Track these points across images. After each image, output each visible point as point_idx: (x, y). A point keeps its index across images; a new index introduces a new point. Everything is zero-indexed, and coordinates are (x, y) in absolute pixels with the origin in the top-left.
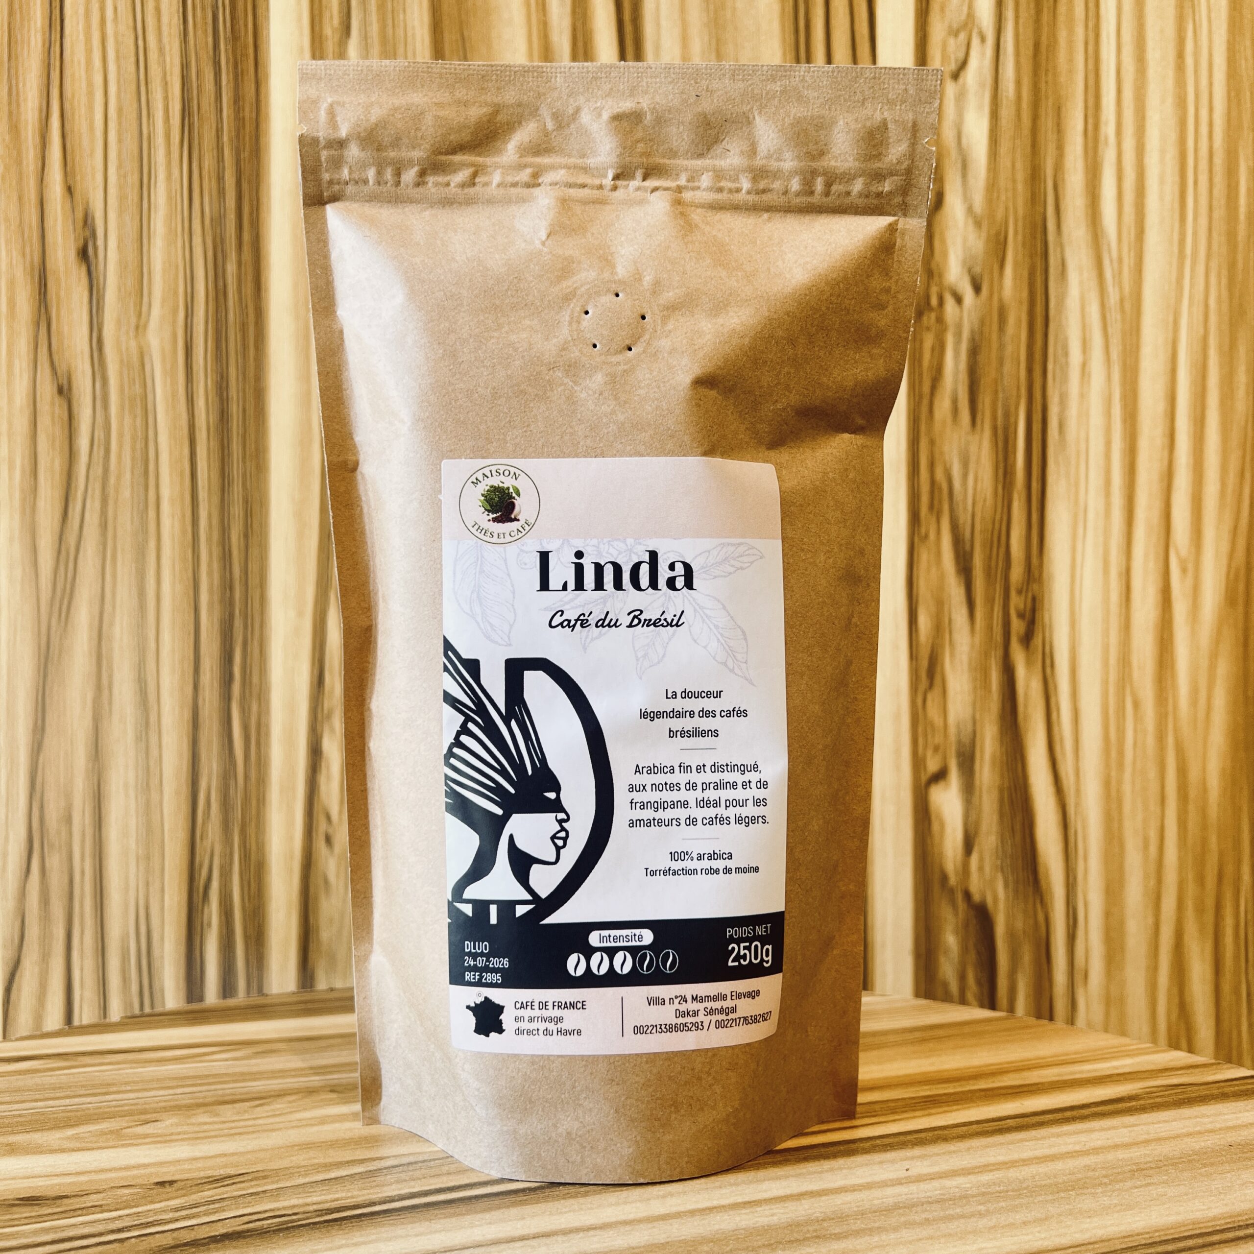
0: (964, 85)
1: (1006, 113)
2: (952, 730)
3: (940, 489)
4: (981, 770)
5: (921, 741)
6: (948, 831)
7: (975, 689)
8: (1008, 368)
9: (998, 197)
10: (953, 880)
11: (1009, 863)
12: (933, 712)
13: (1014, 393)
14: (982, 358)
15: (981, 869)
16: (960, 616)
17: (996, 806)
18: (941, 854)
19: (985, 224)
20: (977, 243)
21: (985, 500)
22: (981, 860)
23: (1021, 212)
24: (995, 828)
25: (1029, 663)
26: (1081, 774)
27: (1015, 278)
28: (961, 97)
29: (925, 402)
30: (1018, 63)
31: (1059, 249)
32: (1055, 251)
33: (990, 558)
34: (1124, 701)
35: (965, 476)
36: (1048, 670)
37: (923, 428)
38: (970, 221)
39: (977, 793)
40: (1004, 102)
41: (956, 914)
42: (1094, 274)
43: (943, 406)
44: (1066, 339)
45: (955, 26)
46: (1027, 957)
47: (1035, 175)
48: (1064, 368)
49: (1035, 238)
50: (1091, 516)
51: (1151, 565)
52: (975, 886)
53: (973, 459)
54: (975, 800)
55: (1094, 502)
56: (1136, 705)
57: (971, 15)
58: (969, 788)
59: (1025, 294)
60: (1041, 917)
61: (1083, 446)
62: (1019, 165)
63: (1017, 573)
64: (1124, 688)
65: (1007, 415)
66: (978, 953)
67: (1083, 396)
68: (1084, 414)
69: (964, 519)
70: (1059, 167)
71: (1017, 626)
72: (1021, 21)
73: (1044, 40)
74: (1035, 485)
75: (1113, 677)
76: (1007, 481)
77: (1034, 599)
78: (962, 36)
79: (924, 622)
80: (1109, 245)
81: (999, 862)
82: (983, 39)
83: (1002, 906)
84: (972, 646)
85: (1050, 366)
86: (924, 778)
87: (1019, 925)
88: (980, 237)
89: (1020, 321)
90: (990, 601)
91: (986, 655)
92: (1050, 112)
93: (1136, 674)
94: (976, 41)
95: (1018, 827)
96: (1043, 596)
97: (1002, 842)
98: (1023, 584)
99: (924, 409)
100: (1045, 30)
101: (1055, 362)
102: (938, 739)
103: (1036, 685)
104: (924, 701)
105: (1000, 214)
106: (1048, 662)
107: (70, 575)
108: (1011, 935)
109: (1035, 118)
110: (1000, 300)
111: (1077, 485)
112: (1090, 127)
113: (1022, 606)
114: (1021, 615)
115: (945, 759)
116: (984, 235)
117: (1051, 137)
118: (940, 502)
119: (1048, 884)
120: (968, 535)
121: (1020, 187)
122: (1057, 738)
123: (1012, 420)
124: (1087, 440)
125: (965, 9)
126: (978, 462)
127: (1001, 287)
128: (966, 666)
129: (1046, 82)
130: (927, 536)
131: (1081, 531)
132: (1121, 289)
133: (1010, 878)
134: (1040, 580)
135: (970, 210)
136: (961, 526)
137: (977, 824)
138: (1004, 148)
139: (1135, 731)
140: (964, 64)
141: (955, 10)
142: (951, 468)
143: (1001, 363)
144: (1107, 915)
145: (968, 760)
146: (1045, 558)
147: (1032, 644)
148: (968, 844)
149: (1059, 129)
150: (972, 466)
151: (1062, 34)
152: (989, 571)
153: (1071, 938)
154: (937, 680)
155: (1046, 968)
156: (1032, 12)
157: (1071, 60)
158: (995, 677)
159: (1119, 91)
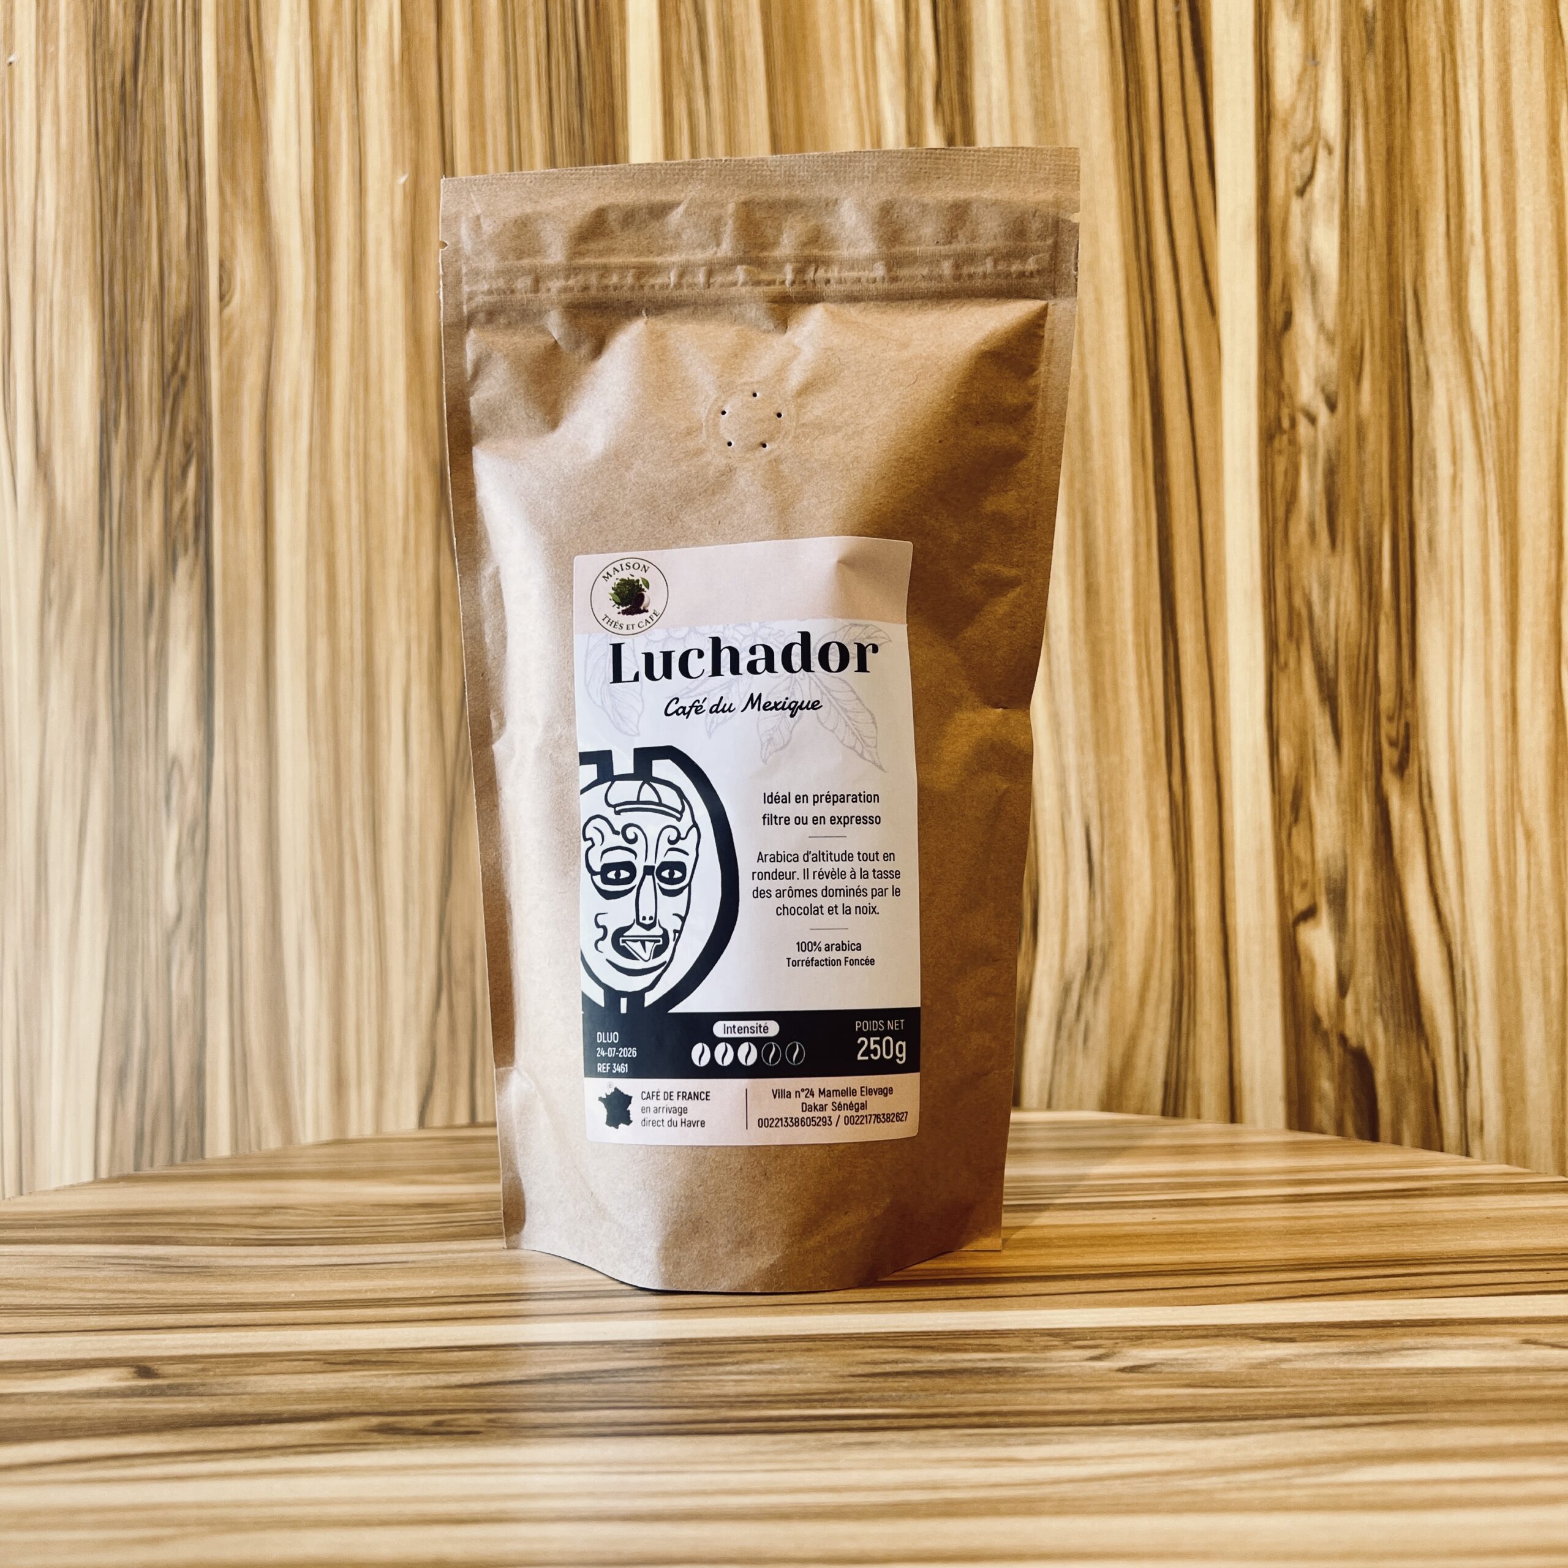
0: (1311, 200)
1: (1358, 224)
2: (1321, 866)
3: (1299, 615)
4: (1354, 907)
5: (1286, 878)
6: (1320, 971)
7: (1344, 822)
8: (1369, 486)
9: (1352, 313)
10: (1326, 1023)
11: (1389, 1005)
12: (1299, 846)
13: (1377, 511)
14: (1340, 478)
15: (1357, 1011)
16: (1325, 746)
17: (1372, 945)
18: (1312, 997)
19: (1338, 341)
20: (1330, 360)
21: (1349, 624)
22: (1357, 1002)
23: (1377, 323)
24: (1371, 968)
25: (1403, 793)
26: (1468, 910)
27: (1373, 392)
28: (1308, 214)
29: (1280, 527)
30: (1369, 172)
31: (1421, 359)
32: (1417, 360)
34: (1514, 832)
35: (1326, 600)
36: (1426, 801)
37: (1278, 553)
38: (1322, 338)
39: (1350, 930)
40: (1356, 212)
41: (1331, 1059)
42: (1463, 380)
43: (1299, 529)
44: (1434, 450)
45: (1299, 141)
47: (1392, 284)
48: (1432, 482)
49: (1395, 350)
50: (1469, 634)
51: (1541, 685)
52: (1351, 1029)
53: (1334, 582)
54: (1349, 939)
55: (1472, 621)
56: (1528, 835)
57: (1316, 129)
58: (1341, 926)
59: (1385, 409)
60: (1426, 1063)
61: (1456, 563)
62: (1374, 275)
63: (1387, 700)
64: (1513, 817)
65: (1370, 536)
66: (1357, 1101)
67: (1455, 510)
68: (1457, 529)
69: (1327, 645)
70: (1419, 272)
71: (1390, 755)
72: (1371, 127)
73: (1398, 142)
74: (1404, 607)
76: (1373, 601)
77: (1407, 725)
78: (1308, 151)
79: (1286, 753)
80: (1479, 349)
81: (1377, 1005)
82: (1330, 151)
83: (1382, 1051)
84: (1340, 777)
85: (1416, 481)
86: (1291, 917)
87: (1402, 1071)
88: (1333, 353)
89: (1381, 437)
90: (1358, 729)
91: (1355, 786)
92: (1407, 219)
93: (1527, 803)
94: (1322, 154)
95: (1397, 967)
96: (1417, 721)
97: (1380, 981)
98: (1395, 709)
99: (1279, 534)
100: (1398, 132)
101: (1422, 476)
102: (1305, 875)
103: (1412, 817)
104: (1290, 836)
105: (1355, 327)
106: (1425, 792)
108: (1394, 1082)
109: (1390, 225)
110: (1358, 416)
111: (1451, 602)
112: (1453, 227)
113: (1394, 734)
114: (1393, 744)
115: (1313, 896)
116: (1337, 350)
117: (1409, 242)
118: (1300, 629)
119: (1434, 1027)
120: (1331, 661)
121: (1376, 298)
122: (1439, 872)
123: (1375, 540)
124: (1462, 556)
125: (1310, 123)
126: (1339, 585)
127: (1358, 402)
128: (1334, 800)
129: (1402, 186)
130: (1286, 664)
131: (1457, 653)
132: (1495, 393)
133: (1391, 1021)
134: (1413, 705)
135: (1321, 327)
136: (1323, 654)
137: (1352, 963)
138: (1357, 259)
139: (1528, 864)
140: (1310, 179)
141: (1299, 125)
142: (1310, 593)
143: (1361, 480)
144: (1503, 1062)
145: (1339, 898)
146: (1419, 683)
147: (1406, 773)
148: (1343, 986)
149: (1418, 232)
150: (1333, 590)
151: (1418, 135)
152: (1355, 699)
153: (1463, 1086)
154: (1303, 814)
155: (1435, 1118)
156: (1384, 116)
157: (1429, 160)
158: (1366, 809)
159: (1484, 186)
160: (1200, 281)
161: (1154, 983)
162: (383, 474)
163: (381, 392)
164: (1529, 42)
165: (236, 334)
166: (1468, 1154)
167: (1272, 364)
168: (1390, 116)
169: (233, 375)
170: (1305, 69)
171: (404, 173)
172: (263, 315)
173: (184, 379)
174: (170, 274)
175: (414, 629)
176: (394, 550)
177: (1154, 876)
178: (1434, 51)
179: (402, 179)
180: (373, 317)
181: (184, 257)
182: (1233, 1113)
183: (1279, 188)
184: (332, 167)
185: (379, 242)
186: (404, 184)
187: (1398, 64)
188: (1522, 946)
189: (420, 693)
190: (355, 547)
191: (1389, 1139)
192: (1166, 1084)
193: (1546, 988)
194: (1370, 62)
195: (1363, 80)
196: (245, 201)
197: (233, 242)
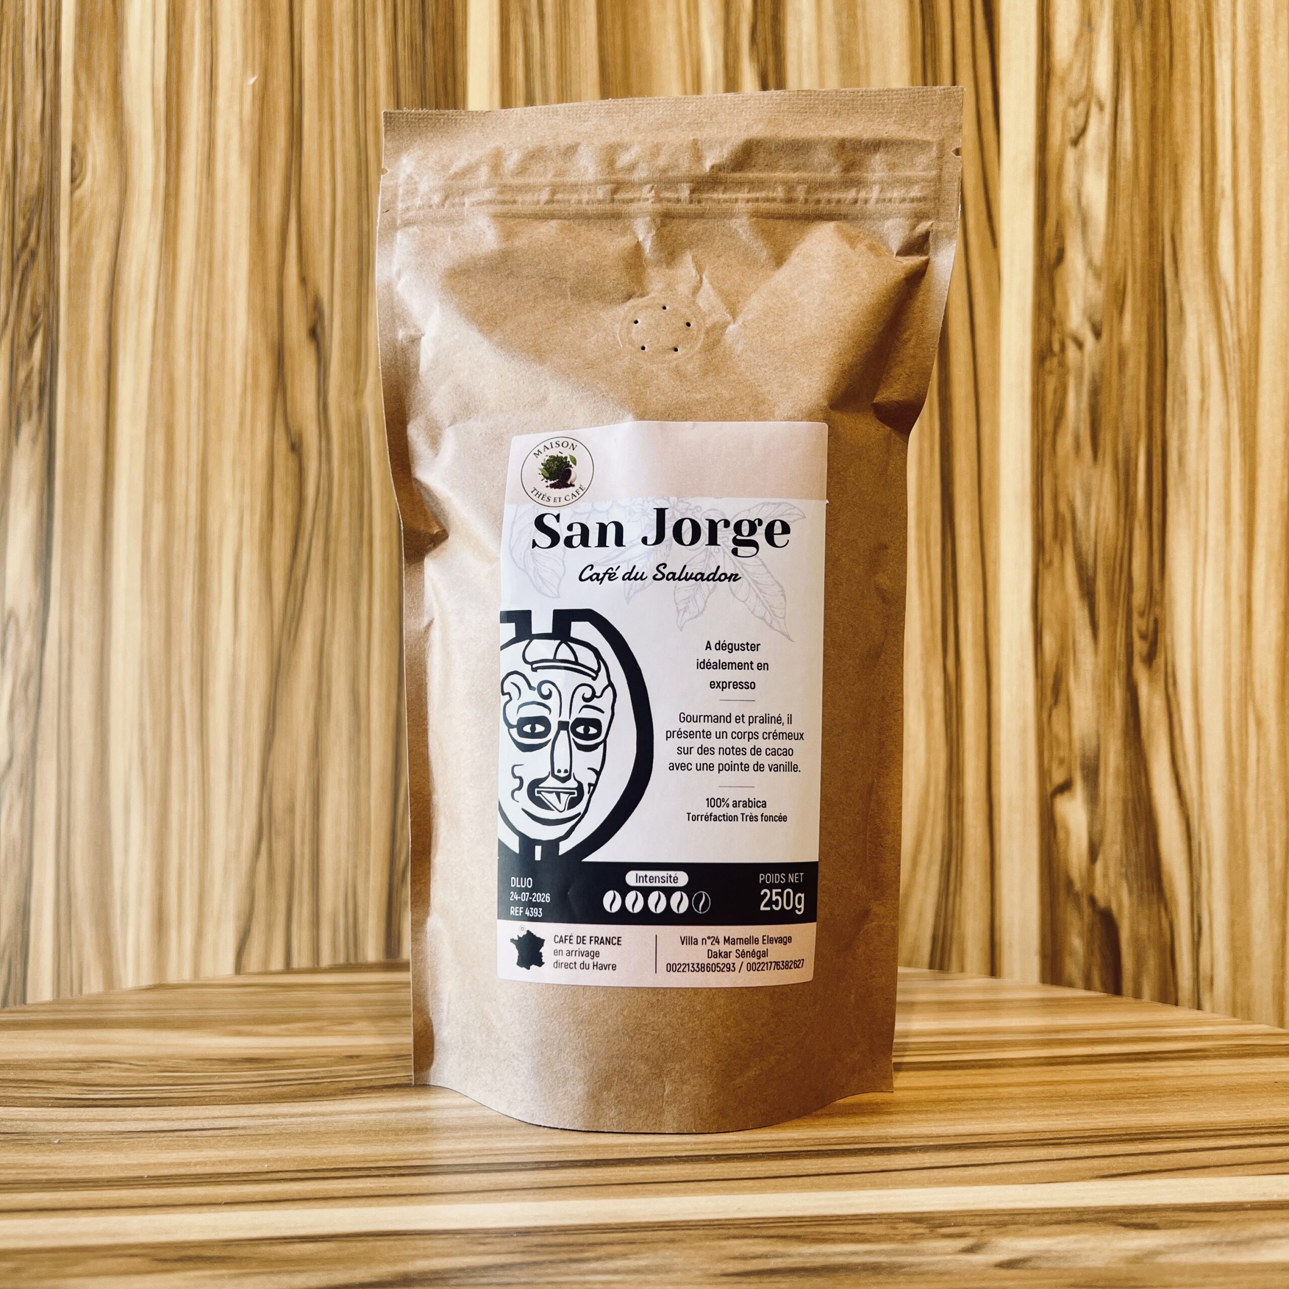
0: (1083, 150)
1: (1125, 173)
2: (1077, 745)
3: (1063, 519)
4: (1105, 782)
5: (1046, 754)
6: (1074, 839)
7: (1099, 705)
8: (1128, 406)
9: (1117, 251)
10: (1078, 886)
11: (1133, 871)
12: (1058, 727)
13: (1135, 430)
14: (1103, 399)
15: (1105, 876)
16: (1083, 637)
17: (1120, 817)
18: (1066, 862)
19: (1104, 276)
20: (1097, 293)
22: (1106, 867)
23: (1139, 263)
24: (1119, 837)
25: (1151, 680)
26: (1204, 788)
27: (1134, 323)
28: (1080, 162)
29: (1048, 439)
30: (1135, 128)
31: (1176, 295)
32: (1173, 297)
33: (1113, 582)
34: (1246, 719)
35: (1087, 507)
36: (1171, 689)
37: (1047, 463)
38: (1090, 274)
39: (1102, 803)
40: (1123, 163)
41: (1082, 919)
42: (1212, 317)
43: (1066, 442)
44: (1185, 378)
45: (1074, 98)
46: (1151, 962)
47: (1153, 228)
48: (1183, 405)
49: (1154, 286)
50: (1211, 543)
51: (1273, 589)
52: (1100, 892)
53: (1095, 490)
54: (1100, 810)
55: (1215, 530)
56: (1259, 722)
57: (1090, 87)
58: (1093, 799)
59: (1144, 338)
60: (1165, 924)
61: (1202, 478)
62: (1137, 220)
63: (1139, 597)
64: (1246, 706)
65: (1127, 450)
66: (1103, 956)
67: (1202, 431)
68: (1204, 448)
69: (1087, 546)
70: (1176, 220)
71: (1140, 647)
72: (1138, 88)
73: (1160, 105)
74: (1156, 515)
75: (1235, 695)
76: (1129, 509)
77: (1156, 621)
78: (1082, 106)
79: (1048, 641)
80: (1227, 290)
81: (1123, 870)
82: (1101, 107)
83: (1126, 911)
84: (1096, 665)
85: (1169, 404)
86: (1049, 789)
87: (1143, 930)
88: (1099, 287)
89: (1139, 362)
90: (1113, 623)
91: (1110, 673)
92: (1167, 171)
93: (1258, 693)
94: (1094, 110)
95: (1142, 837)
96: (1165, 618)
97: (1127, 851)
98: (1145, 607)
99: (1048, 447)
100: (1162, 94)
101: (1174, 400)
102: (1063, 753)
103: (1159, 703)
104: (1050, 716)
105: (1119, 264)
106: (1170, 681)
107: (298, 602)
108: (1136, 939)
109: (1152, 176)
110: (1120, 344)
111: (1197, 513)
112: (1207, 181)
113: (1144, 628)
114: (1143, 637)
115: (1070, 770)
116: (1103, 286)
117: (1169, 192)
118: (1064, 532)
119: (1172, 892)
120: (1091, 562)
121: (1138, 240)
122: (1179, 753)
123: (1133, 454)
124: (1207, 472)
125: (1084, 81)
126: (1100, 492)
127: (1120, 332)
128: (1089, 685)
129: (1163, 143)
130: (1051, 562)
131: (1201, 557)
132: (1239, 329)
133: (1135, 886)
134: (1162, 603)
135: (1090, 263)
136: (1084, 553)
137: (1102, 833)
138: (1122, 205)
139: (1259, 748)
140: (1083, 131)
141: (1075, 83)
142: (1074, 498)
143: (1121, 402)
144: (1232, 924)
145: (1092, 773)
146: (1167, 583)
147: (1154, 664)
148: (1094, 852)
149: (1176, 185)
150: (1094, 498)
151: (1178, 98)
152: (1111, 595)
153: (1196, 945)
154: (1062, 697)
155: (1171, 975)
156: (1149, 79)
157: (1187, 121)
158: (1118, 694)
159: (1235, 147)
160: (984, 216)
161: (926, 846)
162: (223, 351)
163: (224, 276)
164: (1276, 22)
165: (86, 215)
166: (1199, 1007)
167: (1046, 294)
168: (1155, 80)
169: (82, 253)
170: (1081, 34)
171: (254, 75)
172: (113, 198)
173: (33, 254)
174: (23, 155)
175: (247, 498)
176: (231, 423)
177: (929, 748)
178: (1193, 26)
179: (252, 81)
180: (219, 207)
181: (37, 139)
182: (993, 970)
183: (1056, 137)
184: (185, 66)
185: (228, 137)
186: (254, 85)
187: (1162, 35)
188: (1251, 820)
189: (250, 558)
190: (194, 419)
191: (1130, 992)
192: (934, 939)
193: (1271, 859)
194: (1138, 31)
195: (1132, 47)
196: (99, 91)
197: (86, 128)
